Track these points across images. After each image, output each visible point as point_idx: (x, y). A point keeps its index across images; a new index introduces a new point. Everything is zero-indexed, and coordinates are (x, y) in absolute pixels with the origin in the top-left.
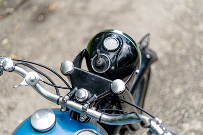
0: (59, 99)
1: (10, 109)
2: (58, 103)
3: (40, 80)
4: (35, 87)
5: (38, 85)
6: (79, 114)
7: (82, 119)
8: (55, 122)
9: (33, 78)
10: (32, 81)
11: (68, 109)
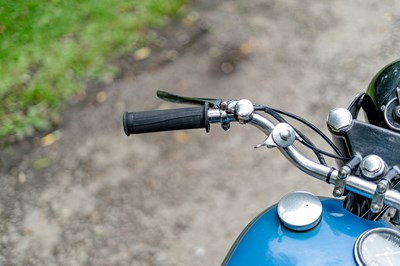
0: (330, 174)
1: (180, 227)
2: (328, 182)
3: (296, 139)
4: (286, 150)
5: (290, 148)
6: (370, 200)
7: (376, 207)
8: (321, 218)
9: (286, 133)
10: (284, 138)
11: (346, 192)
